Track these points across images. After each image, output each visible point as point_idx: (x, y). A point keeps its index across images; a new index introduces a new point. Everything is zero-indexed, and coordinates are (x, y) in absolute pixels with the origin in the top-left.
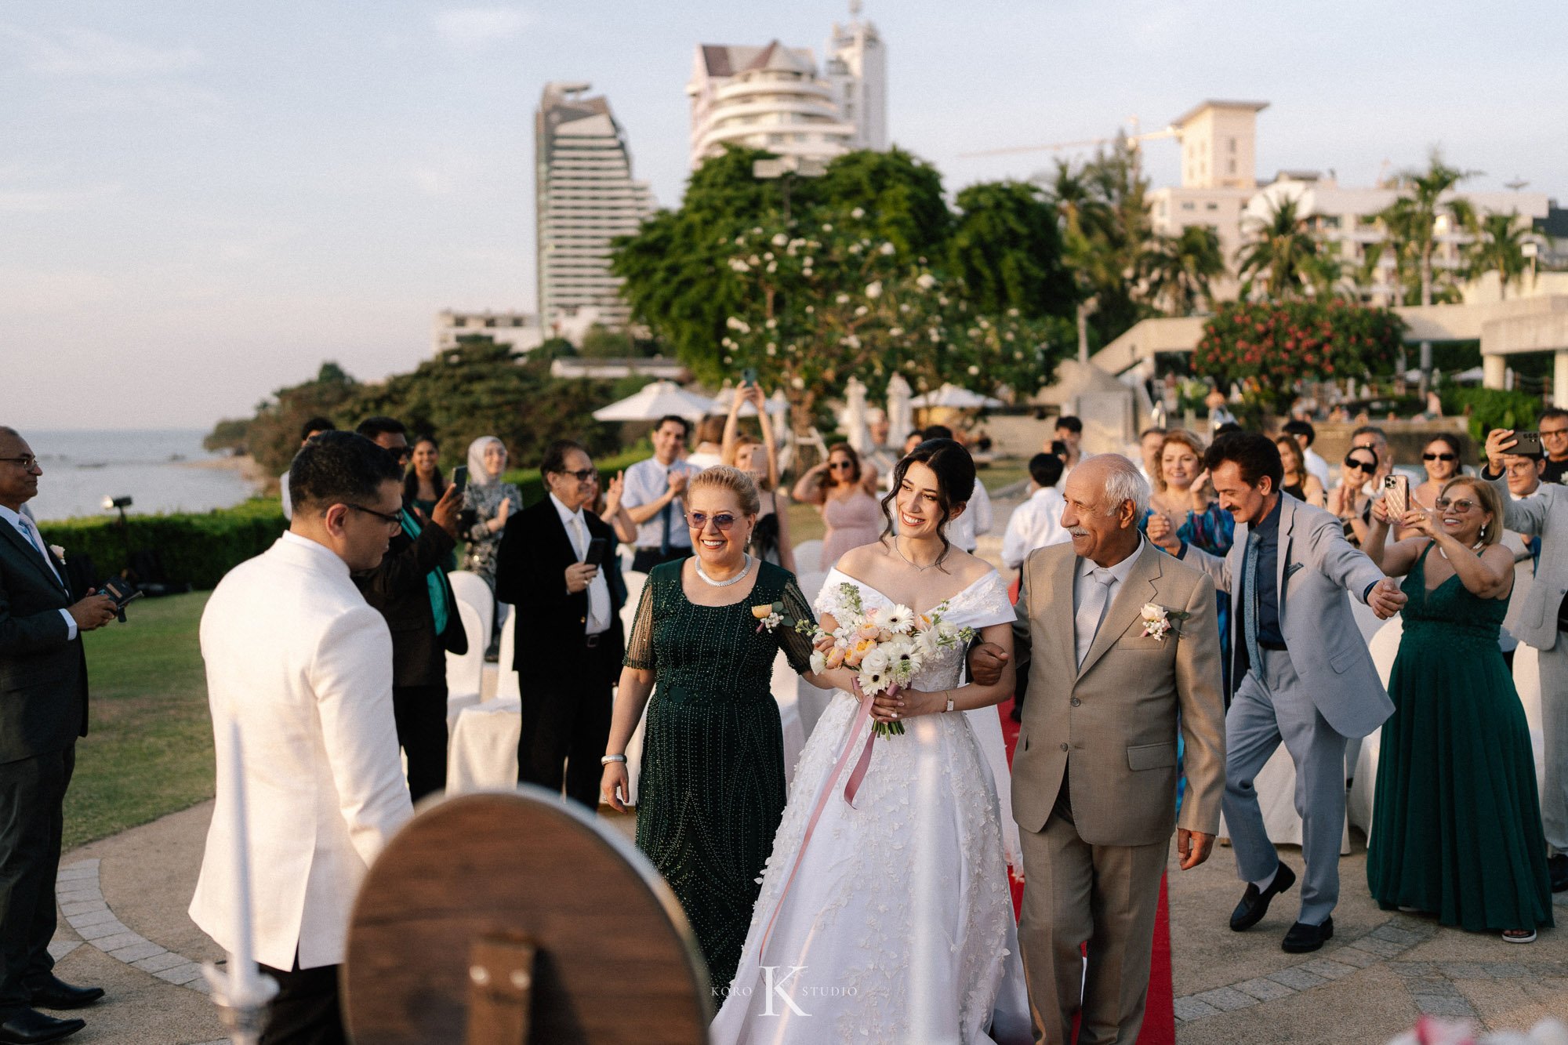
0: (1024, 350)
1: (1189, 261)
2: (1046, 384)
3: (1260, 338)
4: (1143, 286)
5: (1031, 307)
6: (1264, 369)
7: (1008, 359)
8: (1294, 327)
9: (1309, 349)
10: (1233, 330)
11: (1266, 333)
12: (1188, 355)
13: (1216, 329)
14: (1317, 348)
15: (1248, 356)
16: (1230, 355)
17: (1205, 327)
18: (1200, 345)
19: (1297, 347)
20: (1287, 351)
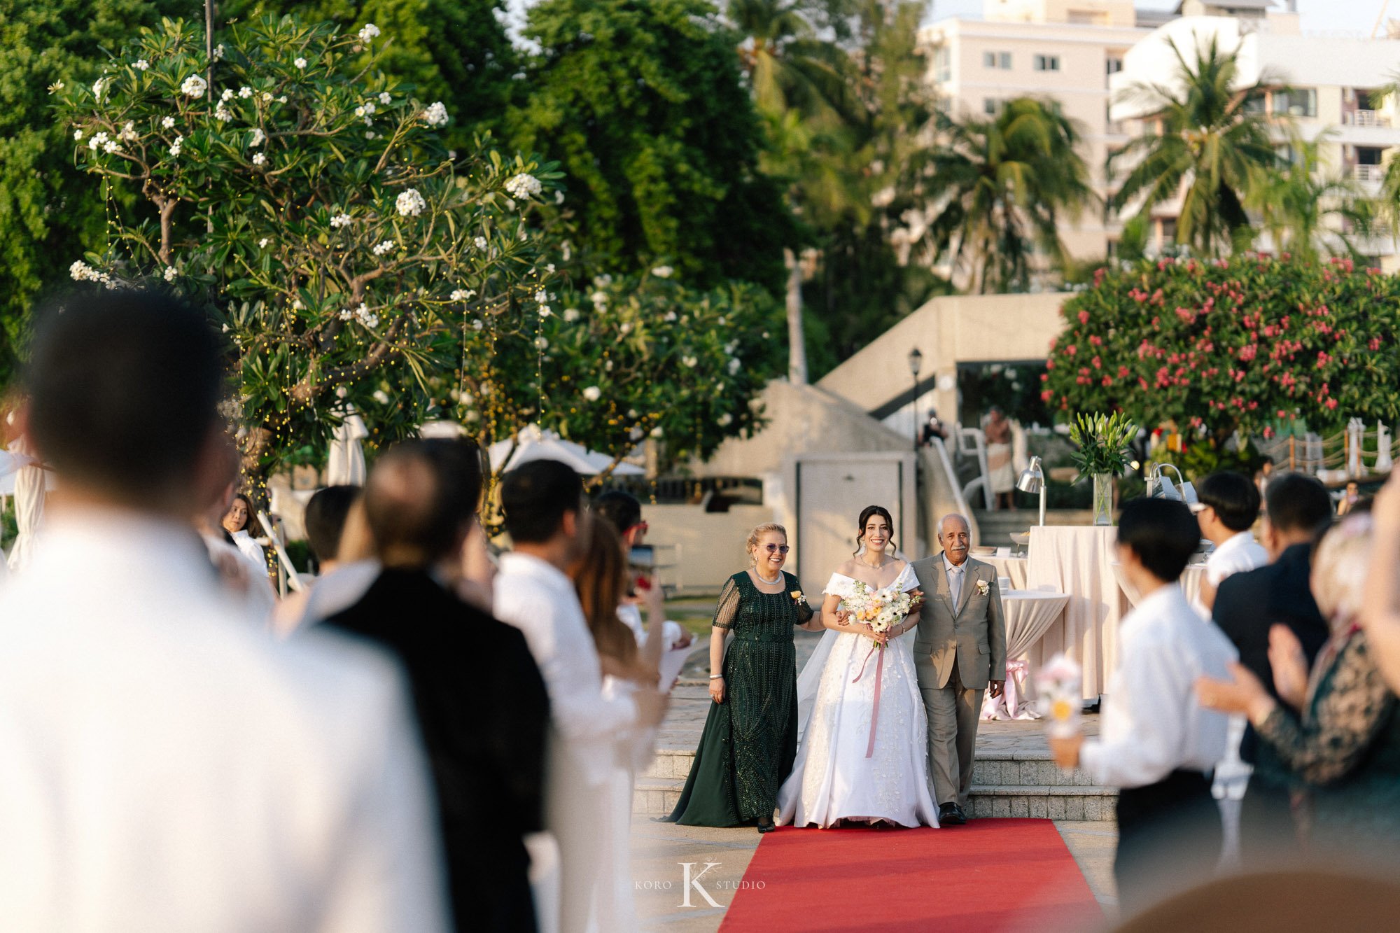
0: (699, 350)
1: (1014, 176)
2: (733, 430)
3: (1186, 335)
4: (918, 225)
5: (694, 263)
6: (1195, 403)
7: (666, 369)
8: (1255, 314)
9: (1287, 361)
10: (1127, 320)
11: (1197, 328)
12: (1031, 371)
13: (1093, 317)
14: (1305, 358)
15: (1161, 375)
16: (1123, 371)
17: (1067, 311)
18: (1059, 348)
19: (1263, 358)
20: (1243, 365)
